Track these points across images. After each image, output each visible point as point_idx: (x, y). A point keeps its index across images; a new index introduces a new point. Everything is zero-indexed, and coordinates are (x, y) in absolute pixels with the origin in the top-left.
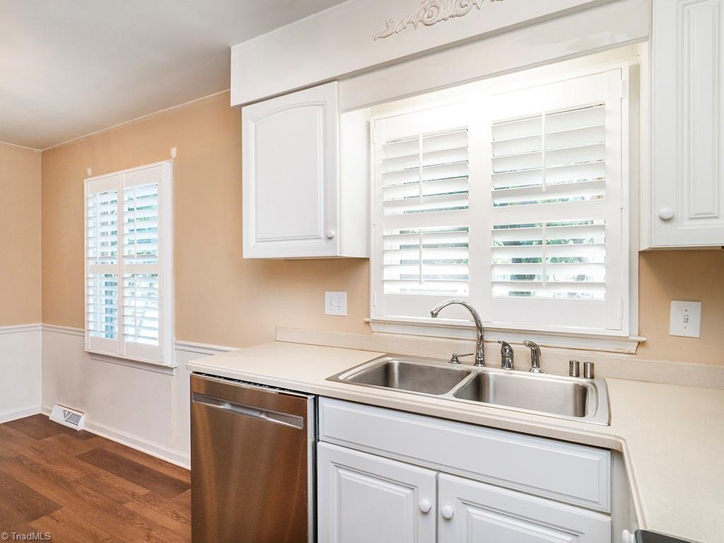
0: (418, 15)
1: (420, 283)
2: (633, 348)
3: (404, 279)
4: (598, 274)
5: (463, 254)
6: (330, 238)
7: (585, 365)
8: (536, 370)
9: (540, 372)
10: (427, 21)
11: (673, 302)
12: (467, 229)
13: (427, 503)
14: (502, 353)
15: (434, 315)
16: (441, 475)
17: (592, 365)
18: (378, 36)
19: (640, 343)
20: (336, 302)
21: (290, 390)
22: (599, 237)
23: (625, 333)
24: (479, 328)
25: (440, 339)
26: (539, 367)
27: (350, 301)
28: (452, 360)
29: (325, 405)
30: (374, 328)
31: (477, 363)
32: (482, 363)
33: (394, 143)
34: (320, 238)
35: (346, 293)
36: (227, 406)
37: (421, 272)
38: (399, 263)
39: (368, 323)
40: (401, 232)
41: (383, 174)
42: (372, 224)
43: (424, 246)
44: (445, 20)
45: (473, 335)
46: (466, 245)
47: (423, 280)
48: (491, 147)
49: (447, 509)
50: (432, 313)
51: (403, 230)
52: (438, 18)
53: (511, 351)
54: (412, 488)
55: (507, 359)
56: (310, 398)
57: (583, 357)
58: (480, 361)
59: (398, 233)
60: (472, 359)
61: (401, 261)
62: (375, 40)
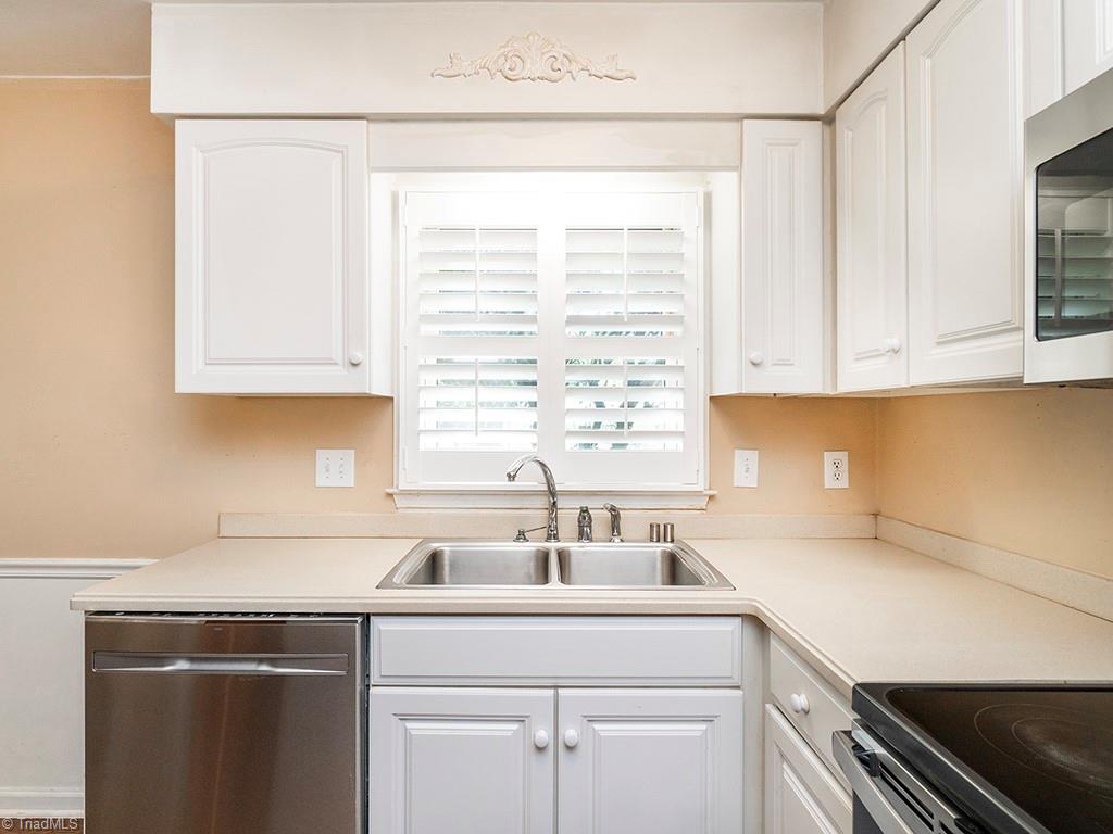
0: (496, 62)
1: (477, 434)
2: (703, 503)
3: (442, 429)
4: (675, 422)
5: (530, 395)
6: (354, 365)
7: (665, 526)
8: (617, 540)
9: (622, 541)
10: (510, 74)
11: (736, 451)
12: (535, 362)
13: (543, 735)
14: (579, 522)
15: (511, 477)
16: (560, 690)
17: (672, 526)
18: (438, 72)
19: (711, 497)
20: (335, 467)
21: (319, 615)
22: (672, 379)
23: (700, 487)
24: (552, 492)
25: (495, 511)
26: (619, 534)
27: (360, 463)
28: (518, 538)
29: (382, 628)
30: (400, 502)
31: (549, 538)
32: (556, 537)
33: (427, 231)
34: (336, 364)
35: (353, 451)
36: (182, 665)
37: (477, 419)
38: (435, 406)
39: (390, 495)
40: (438, 361)
41: (421, 274)
42: (401, 347)
43: (482, 382)
44: (533, 80)
45: (543, 502)
46: (534, 383)
47: (479, 429)
48: (565, 258)
49: (570, 734)
50: (509, 475)
51: (442, 357)
52: (523, 75)
53: (590, 518)
54: (520, 720)
55: (584, 530)
56: (359, 619)
57: (661, 518)
58: (552, 535)
59: (434, 362)
60: (544, 533)
61: (438, 403)
62: (432, 75)
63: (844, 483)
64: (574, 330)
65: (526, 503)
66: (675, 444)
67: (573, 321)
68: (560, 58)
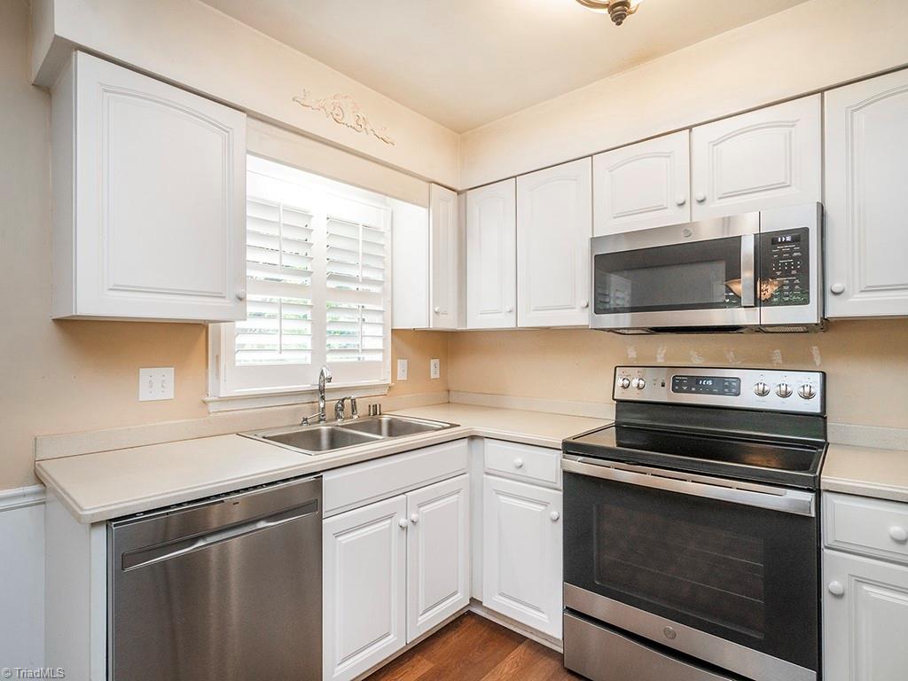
0: (330, 107)
2: (386, 391)
4: (379, 344)
6: (240, 299)
7: (376, 406)
10: (337, 118)
11: (399, 360)
13: (403, 521)
16: (407, 494)
17: (379, 405)
18: (297, 100)
19: (390, 387)
20: (158, 383)
24: (323, 390)
27: (178, 378)
28: (303, 424)
29: (327, 479)
30: (213, 407)
31: (320, 421)
32: (325, 420)
35: (173, 368)
39: (206, 402)
44: (348, 127)
49: (414, 516)
52: (344, 122)
54: (392, 516)
55: (338, 413)
58: (323, 419)
62: (294, 100)
63: (438, 376)
64: (332, 284)
65: (298, 400)
66: (378, 357)
67: (332, 277)
68: (361, 119)
